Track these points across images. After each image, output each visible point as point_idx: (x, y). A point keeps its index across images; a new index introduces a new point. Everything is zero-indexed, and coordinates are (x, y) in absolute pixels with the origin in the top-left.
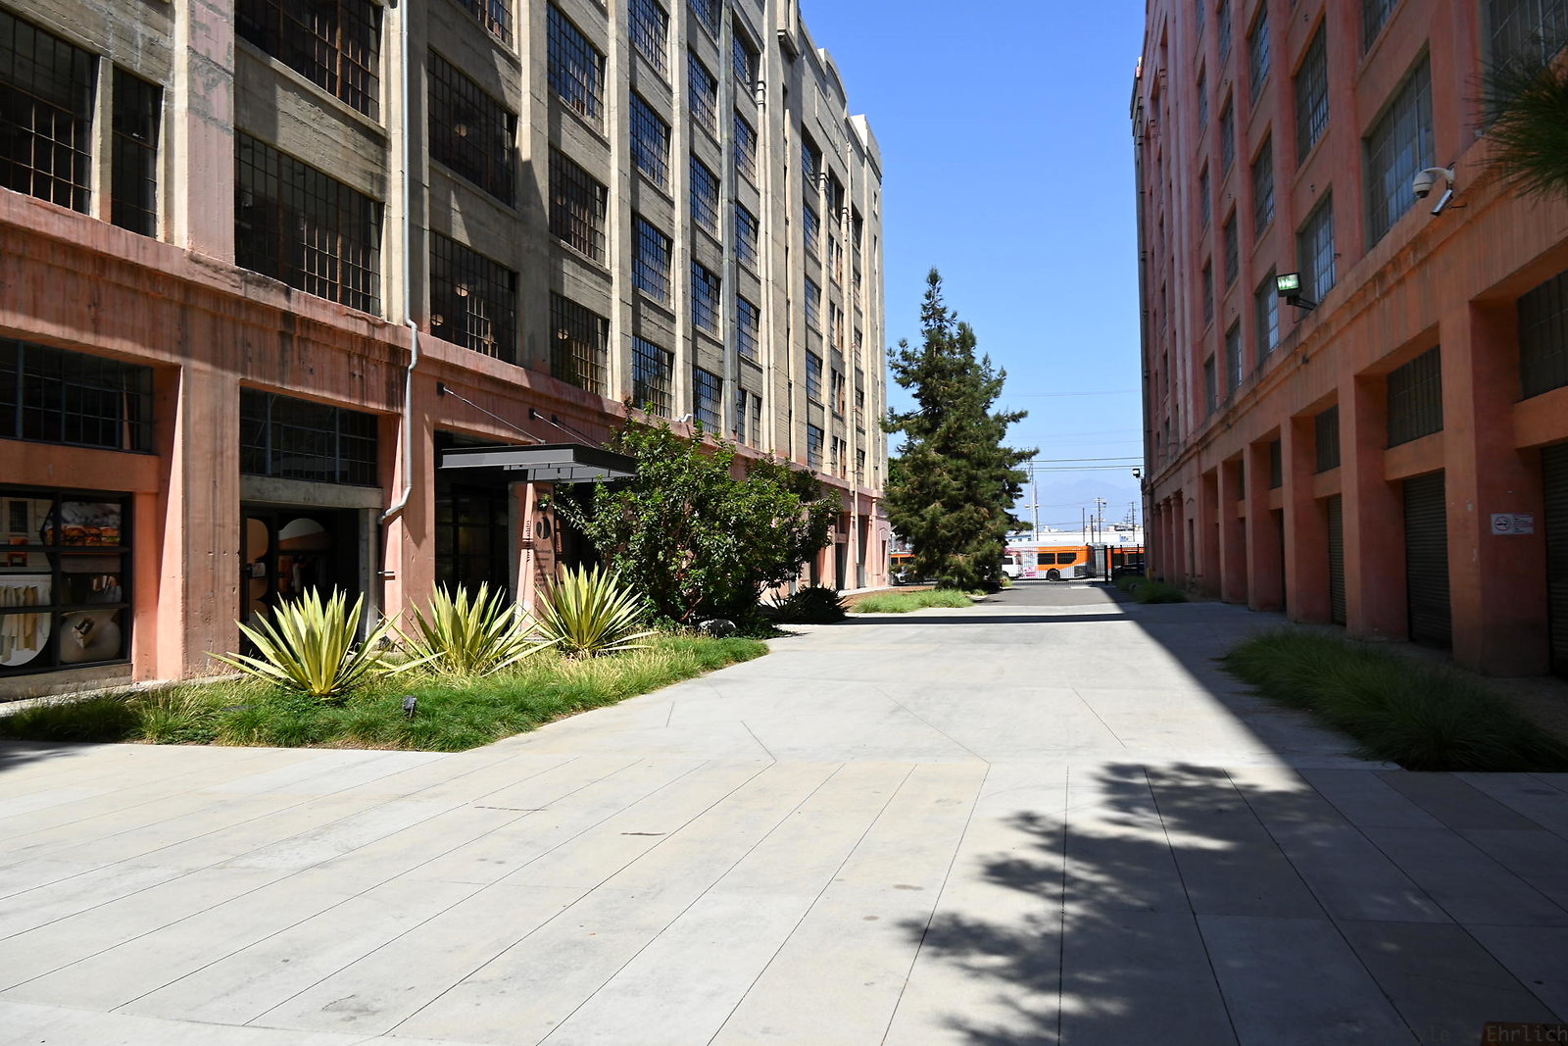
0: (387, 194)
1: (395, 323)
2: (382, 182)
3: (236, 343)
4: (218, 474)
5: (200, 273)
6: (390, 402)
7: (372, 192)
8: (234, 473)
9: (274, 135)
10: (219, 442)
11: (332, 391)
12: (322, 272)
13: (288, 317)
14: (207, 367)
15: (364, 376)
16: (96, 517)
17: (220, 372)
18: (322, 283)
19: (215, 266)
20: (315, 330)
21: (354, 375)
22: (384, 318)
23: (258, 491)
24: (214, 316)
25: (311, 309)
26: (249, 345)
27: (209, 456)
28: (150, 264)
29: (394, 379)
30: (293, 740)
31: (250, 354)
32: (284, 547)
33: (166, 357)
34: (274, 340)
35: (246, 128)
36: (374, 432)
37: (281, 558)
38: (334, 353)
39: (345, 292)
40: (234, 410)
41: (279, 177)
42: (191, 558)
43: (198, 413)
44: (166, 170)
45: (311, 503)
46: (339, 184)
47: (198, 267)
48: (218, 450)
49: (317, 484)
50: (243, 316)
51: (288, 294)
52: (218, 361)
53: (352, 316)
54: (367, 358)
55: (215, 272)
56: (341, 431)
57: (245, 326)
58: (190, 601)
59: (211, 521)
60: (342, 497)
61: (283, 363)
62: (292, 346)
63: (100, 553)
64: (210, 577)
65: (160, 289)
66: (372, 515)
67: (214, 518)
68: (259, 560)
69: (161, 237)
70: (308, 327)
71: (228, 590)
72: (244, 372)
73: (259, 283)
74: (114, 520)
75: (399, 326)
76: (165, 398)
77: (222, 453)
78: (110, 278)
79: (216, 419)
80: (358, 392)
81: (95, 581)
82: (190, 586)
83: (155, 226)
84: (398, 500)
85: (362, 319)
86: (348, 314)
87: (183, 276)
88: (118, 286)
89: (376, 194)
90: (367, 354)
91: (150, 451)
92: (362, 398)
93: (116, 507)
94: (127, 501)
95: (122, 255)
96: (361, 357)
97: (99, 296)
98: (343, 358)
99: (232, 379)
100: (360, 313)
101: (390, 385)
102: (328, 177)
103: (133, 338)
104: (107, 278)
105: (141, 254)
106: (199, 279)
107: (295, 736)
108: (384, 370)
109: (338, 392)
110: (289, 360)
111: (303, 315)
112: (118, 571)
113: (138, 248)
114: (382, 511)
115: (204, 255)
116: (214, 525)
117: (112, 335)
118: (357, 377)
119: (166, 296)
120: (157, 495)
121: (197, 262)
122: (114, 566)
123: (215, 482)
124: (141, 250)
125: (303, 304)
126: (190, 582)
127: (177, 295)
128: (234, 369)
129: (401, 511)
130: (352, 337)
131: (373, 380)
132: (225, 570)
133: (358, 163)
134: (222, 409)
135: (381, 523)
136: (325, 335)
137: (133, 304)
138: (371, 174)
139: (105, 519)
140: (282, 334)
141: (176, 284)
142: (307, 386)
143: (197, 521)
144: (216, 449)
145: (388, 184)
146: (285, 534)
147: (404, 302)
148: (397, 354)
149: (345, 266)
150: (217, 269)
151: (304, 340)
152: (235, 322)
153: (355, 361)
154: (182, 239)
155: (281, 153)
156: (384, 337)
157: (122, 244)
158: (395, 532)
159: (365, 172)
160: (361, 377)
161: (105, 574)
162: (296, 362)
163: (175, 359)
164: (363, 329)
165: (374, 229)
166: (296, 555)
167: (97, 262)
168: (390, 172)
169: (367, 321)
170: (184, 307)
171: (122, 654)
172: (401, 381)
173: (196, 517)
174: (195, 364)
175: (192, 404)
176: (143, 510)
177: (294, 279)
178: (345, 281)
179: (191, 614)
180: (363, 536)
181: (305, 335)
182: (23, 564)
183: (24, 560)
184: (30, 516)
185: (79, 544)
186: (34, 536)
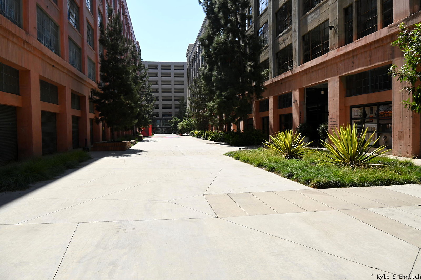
5: (392, 30)
19: (397, 24)
27: (400, 86)
28: (378, 38)
33: (387, 61)
58: (395, 132)
63: (388, 118)
81: (387, 126)
87: (387, 35)
97: (371, 53)
103: (379, 59)
106: (392, 32)
116: (403, 108)
117: (374, 62)
123: (402, 94)
126: (395, 127)
132: (406, 123)
137: (379, 50)
143: (397, 108)
173: (396, 106)
179: (395, 136)
182: (372, 122)
183: (373, 121)
184: (374, 110)
185: (383, 116)
186: (374, 115)
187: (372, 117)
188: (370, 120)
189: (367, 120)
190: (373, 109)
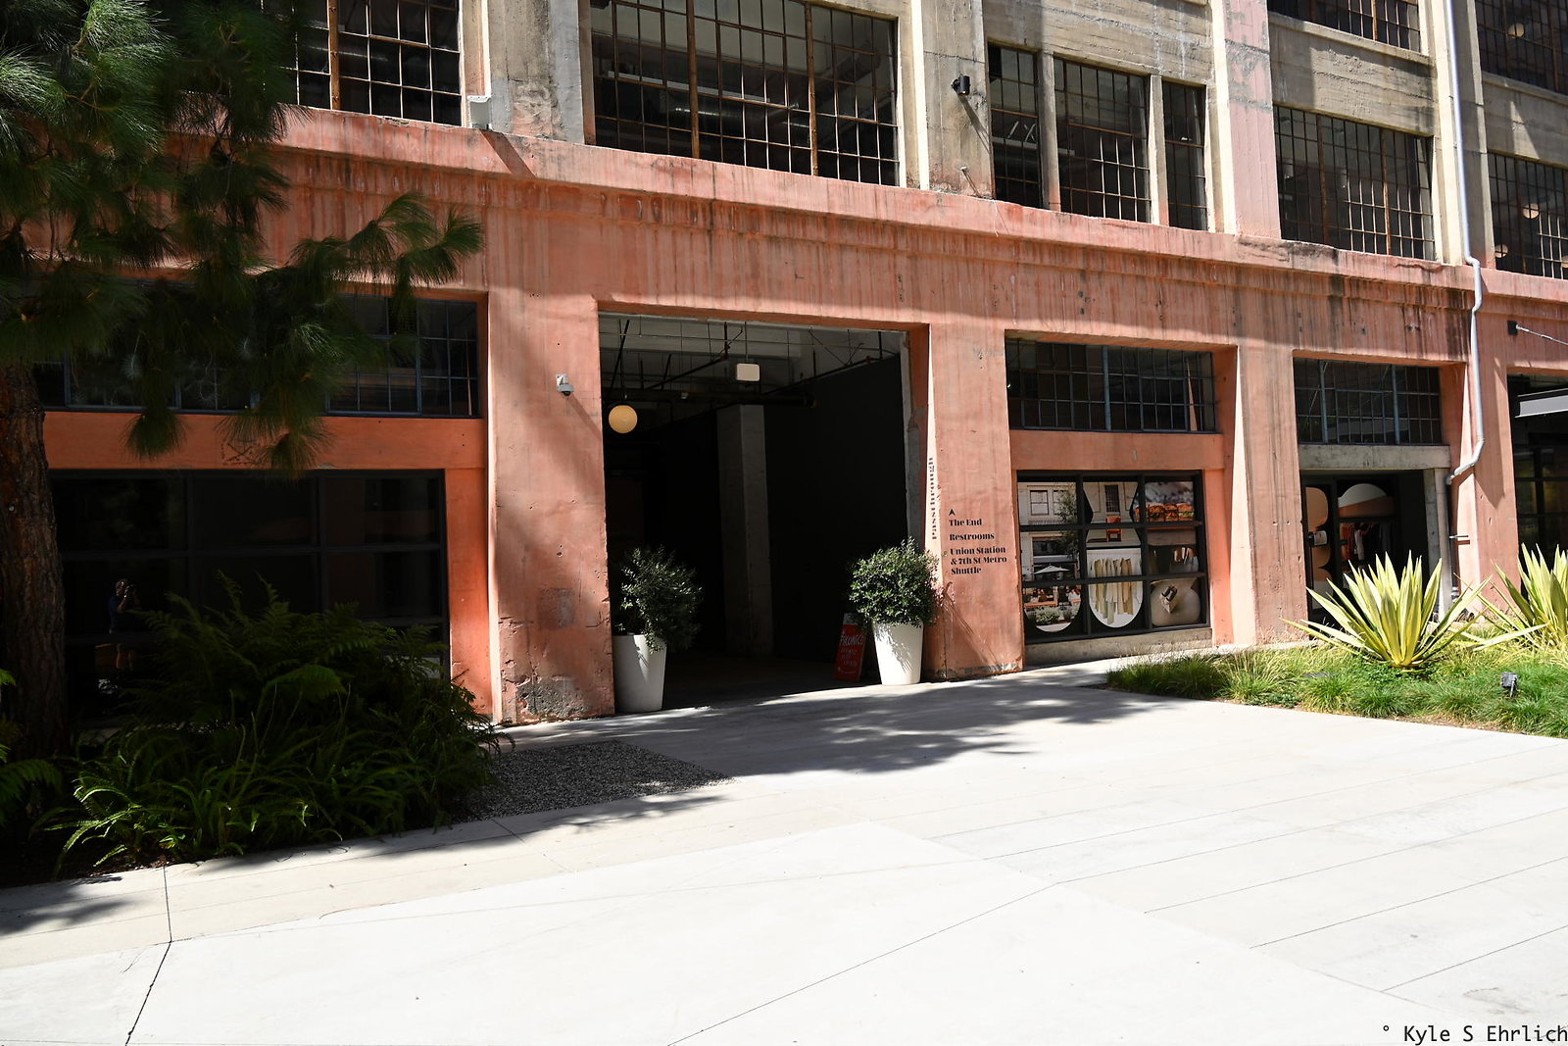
0: (1435, 126)
1: (1452, 263)
2: (1429, 115)
3: (1286, 315)
4: (1277, 445)
5: (1250, 254)
6: (1453, 350)
7: (1418, 128)
8: (1292, 444)
9: (1312, 100)
10: (1276, 415)
11: (1386, 348)
12: (1369, 226)
13: (1336, 280)
14: (1261, 343)
15: (1421, 326)
16: (1173, 494)
17: (1273, 346)
18: (1370, 238)
19: (1263, 245)
20: (1365, 288)
21: (1410, 328)
22: (1440, 260)
23: (1317, 459)
24: (1265, 293)
25: (1359, 267)
26: (1299, 315)
27: (1267, 429)
28: (1204, 256)
29: (1456, 325)
30: (1379, 711)
31: (1300, 325)
32: (1344, 514)
33: (1224, 340)
34: (1324, 306)
35: (1284, 101)
36: (1436, 386)
37: (1342, 525)
38: (1386, 309)
39: (1395, 242)
40: (1289, 381)
41: (1319, 140)
42: (1257, 529)
43: (1255, 391)
44: (1213, 163)
45: (1371, 467)
46: (1381, 129)
47: (1248, 249)
48: (1276, 422)
49: (1376, 447)
50: (1292, 287)
51: (1335, 256)
52: (1270, 337)
53: (1404, 266)
54: (1423, 308)
55: (1263, 250)
56: (1398, 390)
57: (1294, 297)
58: (1259, 569)
59: (1274, 492)
60: (1404, 459)
61: (1334, 327)
62: (1342, 308)
63: (1178, 527)
64: (1276, 547)
65: (1215, 278)
66: (1438, 476)
67: (1276, 490)
68: (1320, 528)
69: (1212, 229)
70: (1358, 286)
71: (1294, 558)
72: (1296, 343)
73: (1306, 252)
74: (1188, 496)
75: (1458, 267)
76: (1225, 379)
77: (1280, 425)
78: (1172, 275)
79: (1272, 394)
80: (1415, 345)
81: (1176, 553)
82: (1258, 556)
83: (1207, 220)
84: (1468, 457)
85: (1416, 266)
86: (1399, 265)
87: (1234, 260)
88: (1179, 282)
89: (1423, 129)
90: (1423, 303)
91: (1214, 431)
92: (1421, 351)
93: (1189, 485)
94: (1197, 478)
95: (1180, 253)
96: (1416, 307)
97: (1164, 294)
98: (1397, 312)
99: (1285, 352)
100: (1413, 260)
101: (1451, 332)
102: (1369, 126)
103: (1193, 326)
104: (1169, 277)
105: (1196, 250)
106: (1249, 260)
107: (1379, 707)
108: (1444, 317)
109: (1393, 348)
110: (1340, 323)
111: (1351, 275)
112: (1194, 542)
113: (1194, 242)
114: (1450, 470)
115: (1252, 236)
116: (1277, 496)
117: (1176, 328)
118: (1413, 329)
119: (1220, 282)
120: (1223, 470)
121: (1246, 244)
122: (1191, 539)
123: (1274, 454)
124: (1196, 244)
125: (1353, 264)
126: (1258, 552)
127: (1230, 280)
128: (1287, 341)
129: (1472, 469)
130: (1405, 288)
131: (1431, 330)
132: (1289, 540)
133: (1402, 102)
134: (1277, 383)
135: (1450, 483)
136: (1376, 292)
137: (1192, 295)
138: (1416, 109)
139: (1181, 497)
140: (1331, 298)
141: (1229, 270)
142: (1360, 346)
143: (1261, 493)
144: (1273, 421)
145: (1436, 115)
146: (1345, 500)
147: (1462, 239)
148: (1457, 298)
149: (1393, 214)
150: (1264, 247)
151: (1353, 301)
152: (1284, 295)
153: (1410, 313)
154: (1231, 227)
155: (1319, 115)
156: (1441, 281)
157: (1181, 243)
158: (1467, 492)
159: (1409, 109)
160: (1418, 329)
161: (1183, 546)
162: (1347, 324)
163: (1231, 341)
164: (1417, 278)
165: (1422, 167)
166: (1357, 522)
167: (1161, 263)
168: (1437, 101)
169: (1423, 268)
170: (1236, 290)
171: (1202, 619)
172: (1464, 326)
173: (1260, 489)
174: (1250, 342)
175: (1249, 381)
176: (1212, 486)
177: (1339, 240)
178: (1393, 230)
179: (1260, 582)
180: (1429, 497)
181: (1354, 296)
182: (1119, 540)
183: (1119, 535)
184: (1121, 497)
185: (1161, 520)
186: (1125, 517)
187: (1118, 523)
188: (1109, 534)
189: (1092, 534)
190: (1121, 492)
